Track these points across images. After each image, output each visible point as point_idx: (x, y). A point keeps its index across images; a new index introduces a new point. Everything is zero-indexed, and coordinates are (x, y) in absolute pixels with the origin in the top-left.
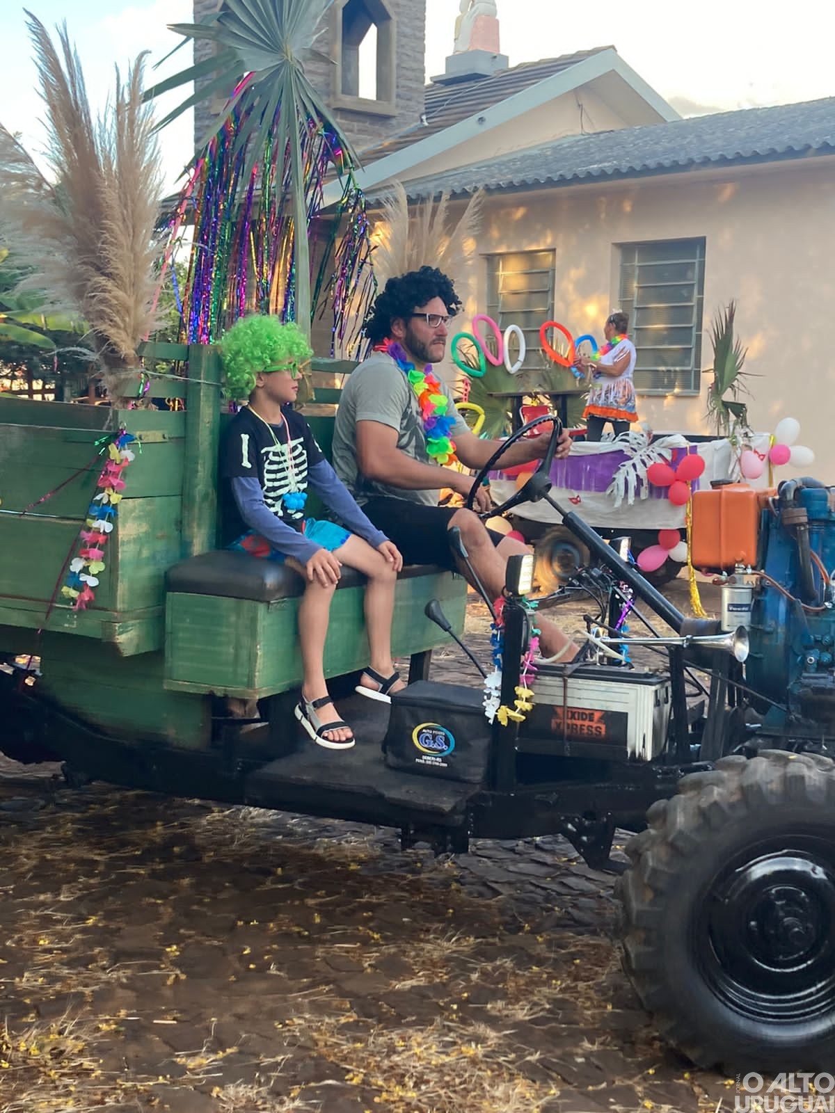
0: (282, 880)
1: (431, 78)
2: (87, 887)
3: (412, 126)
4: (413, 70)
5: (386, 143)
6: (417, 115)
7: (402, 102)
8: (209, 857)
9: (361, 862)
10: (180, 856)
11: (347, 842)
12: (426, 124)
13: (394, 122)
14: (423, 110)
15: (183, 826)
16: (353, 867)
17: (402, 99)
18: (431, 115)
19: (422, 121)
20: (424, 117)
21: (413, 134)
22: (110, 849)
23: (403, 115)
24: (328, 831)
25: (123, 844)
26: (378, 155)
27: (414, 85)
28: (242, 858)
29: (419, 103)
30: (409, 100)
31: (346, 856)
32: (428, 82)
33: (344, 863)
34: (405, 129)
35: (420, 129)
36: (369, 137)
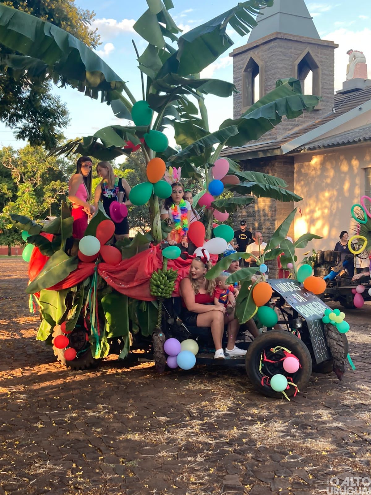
0: (293, 457)
1: (336, 92)
2: (208, 455)
3: (328, 113)
4: (329, 89)
5: (317, 121)
6: (331, 108)
7: (324, 103)
8: (259, 445)
9: (327, 451)
10: (246, 443)
11: (319, 441)
12: (335, 112)
13: (320, 112)
14: (334, 106)
15: (245, 429)
16: (324, 453)
17: (324, 102)
18: (337, 108)
19: (333, 111)
20: (334, 109)
21: (330, 116)
22: (215, 438)
23: (324, 109)
24: (310, 435)
25: (221, 436)
26: (314, 127)
27: (329, 95)
28: (274, 446)
29: (332, 103)
30: (327, 102)
31: (320, 448)
32: (335, 93)
33: (320, 451)
34: (326, 115)
35: (332, 114)
36: (309, 119)
